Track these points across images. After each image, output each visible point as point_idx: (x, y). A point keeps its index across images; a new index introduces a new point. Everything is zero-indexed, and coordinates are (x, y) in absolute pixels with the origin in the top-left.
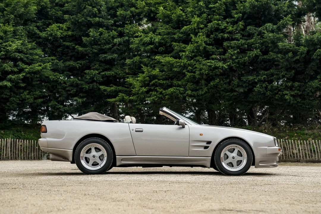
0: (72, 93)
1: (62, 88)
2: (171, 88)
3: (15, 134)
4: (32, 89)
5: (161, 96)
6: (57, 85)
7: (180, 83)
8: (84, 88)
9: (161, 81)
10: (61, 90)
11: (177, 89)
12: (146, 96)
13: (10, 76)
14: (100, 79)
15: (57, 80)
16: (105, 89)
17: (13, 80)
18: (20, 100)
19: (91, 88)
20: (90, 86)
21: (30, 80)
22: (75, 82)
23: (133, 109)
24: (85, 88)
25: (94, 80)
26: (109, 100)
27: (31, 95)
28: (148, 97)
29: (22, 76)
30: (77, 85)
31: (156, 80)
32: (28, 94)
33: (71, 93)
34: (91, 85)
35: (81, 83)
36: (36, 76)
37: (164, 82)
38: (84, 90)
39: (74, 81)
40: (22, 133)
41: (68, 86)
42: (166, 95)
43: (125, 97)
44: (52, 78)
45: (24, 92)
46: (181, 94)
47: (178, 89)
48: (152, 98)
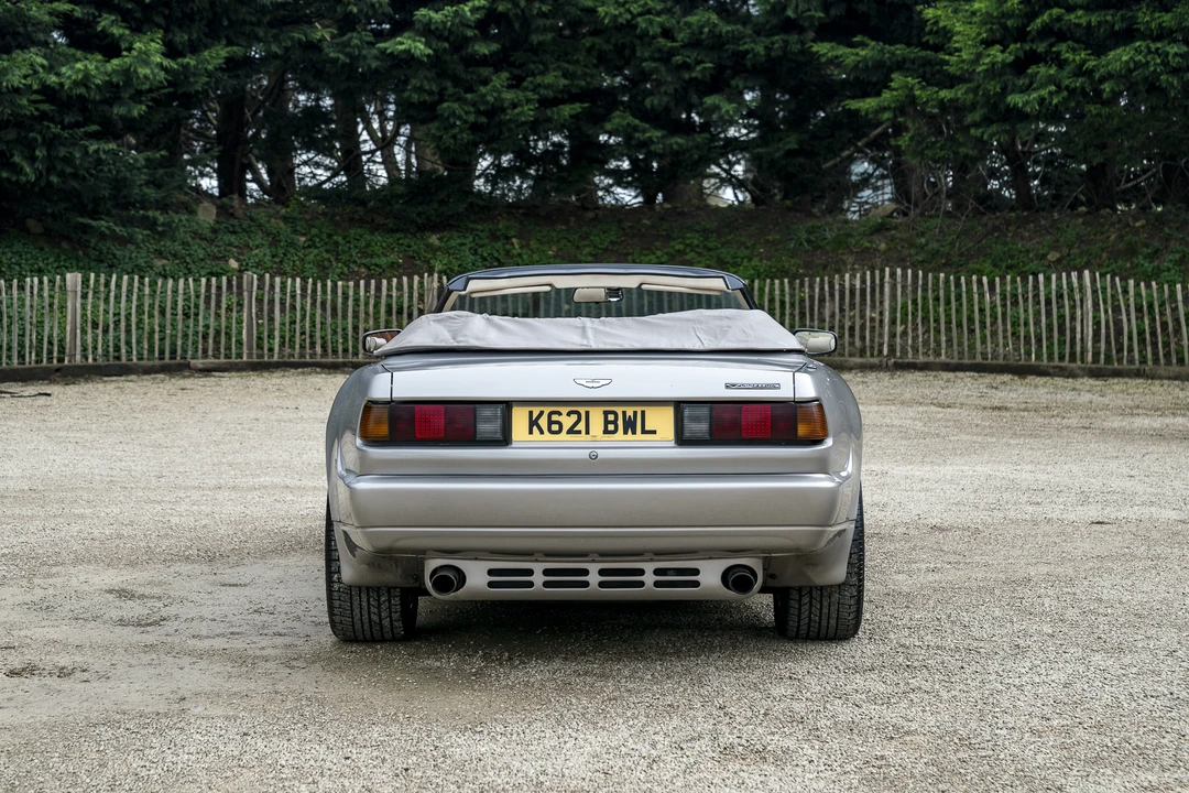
0: (699, 76)
1: (656, 55)
2: (1126, 44)
3: (479, 251)
4: (534, 63)
5: (1083, 83)
6: (637, 42)
7: (1167, 19)
8: (747, 52)
9: (1080, 13)
10: (653, 65)
11: (1150, 52)
12: (1010, 88)
13: (423, 11)
14: (813, 13)
15: (634, 22)
16: (837, 57)
17: (437, 29)
18: (479, 112)
19: (780, 53)
20: (773, 44)
21: (517, 26)
22: (706, 30)
23: (961, 145)
24: (750, 56)
25: (789, 18)
26: (854, 105)
27: (526, 89)
28: (1022, 92)
29: (474, 10)
30: (717, 43)
31: (1056, 11)
32: (510, 87)
33: (696, 78)
34: (776, 38)
35: (733, 31)
36: (540, 8)
37: (1094, 19)
38: (749, 64)
39: (703, 26)
40: (512, 244)
41: (684, 47)
42: (1103, 80)
43: (917, 93)
44: (606, 13)
45: (494, 78)
46: (1175, 71)
47: (1157, 49)
48: (1034, 95)
